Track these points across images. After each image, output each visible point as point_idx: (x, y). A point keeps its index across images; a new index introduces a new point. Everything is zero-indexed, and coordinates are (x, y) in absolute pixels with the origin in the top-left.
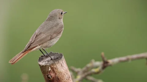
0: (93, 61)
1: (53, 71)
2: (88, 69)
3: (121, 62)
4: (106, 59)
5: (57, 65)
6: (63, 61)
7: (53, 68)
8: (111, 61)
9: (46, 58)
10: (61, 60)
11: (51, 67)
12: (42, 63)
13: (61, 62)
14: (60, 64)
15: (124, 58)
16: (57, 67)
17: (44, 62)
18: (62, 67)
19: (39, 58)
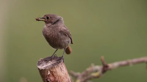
0: (93, 65)
1: (53, 75)
3: (121, 66)
5: (57, 69)
6: (63, 65)
7: (52, 72)
10: (60, 64)
11: (50, 71)
12: (41, 67)
14: (59, 67)
16: (57, 71)
17: (43, 66)
18: (62, 71)
19: (39, 62)
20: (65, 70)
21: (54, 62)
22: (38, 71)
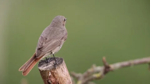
0: (94, 66)
1: (54, 76)
2: (89, 74)
3: (123, 67)
4: (107, 64)
5: (58, 70)
6: (64, 66)
7: (53, 73)
8: (112, 66)
10: (61, 65)
11: (51, 72)
12: (43, 68)
13: (61, 66)
14: (61, 68)
15: (126, 63)
18: (63, 72)
19: (39, 62)
20: (66, 71)
22: (39, 72)
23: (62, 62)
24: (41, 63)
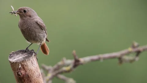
1: (24, 68)
2: (59, 67)
4: (77, 58)
5: (28, 62)
6: (34, 58)
7: (23, 65)
8: (82, 60)
9: (17, 55)
10: (32, 57)
11: (21, 64)
12: (13, 60)
13: (31, 59)
14: (31, 61)
15: (95, 57)
16: (28, 64)
17: (14, 59)
18: (33, 65)
19: (10, 54)
20: (36, 64)
21: (25, 55)
22: (10, 64)
23: (32, 55)
24: (12, 55)
